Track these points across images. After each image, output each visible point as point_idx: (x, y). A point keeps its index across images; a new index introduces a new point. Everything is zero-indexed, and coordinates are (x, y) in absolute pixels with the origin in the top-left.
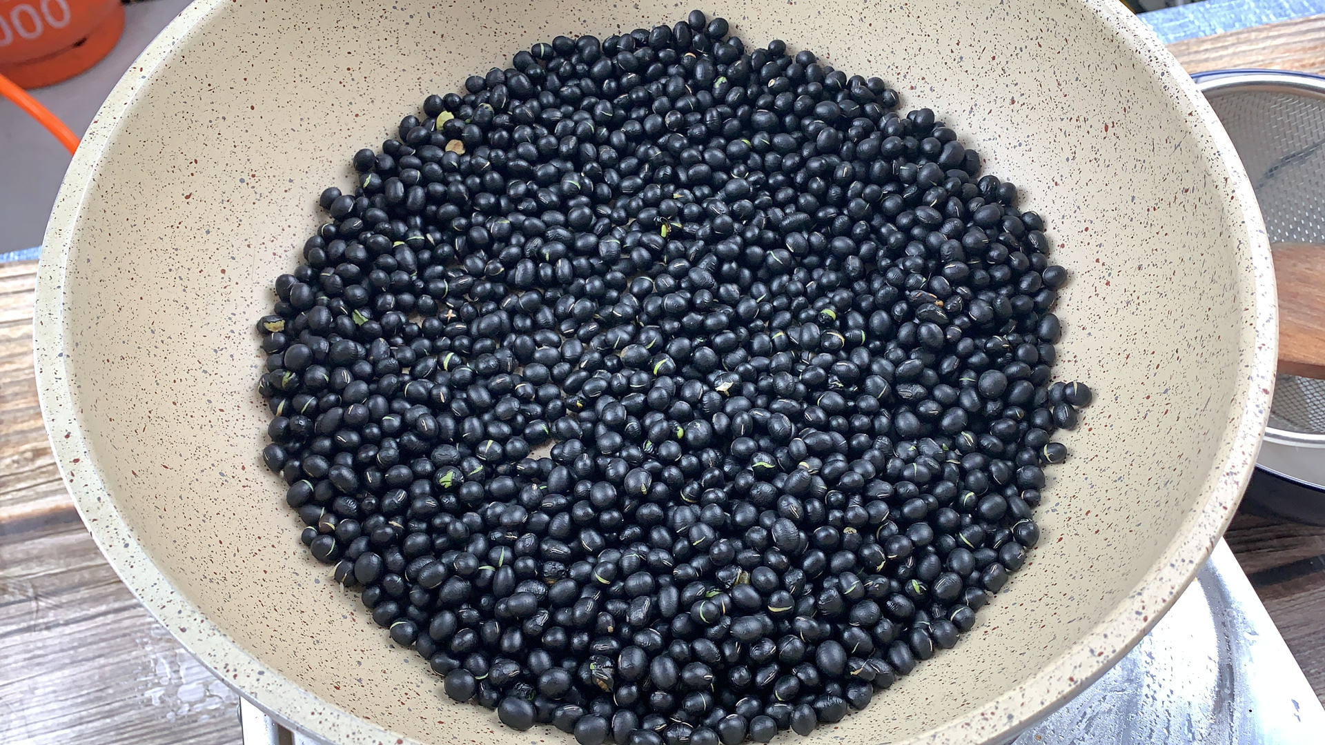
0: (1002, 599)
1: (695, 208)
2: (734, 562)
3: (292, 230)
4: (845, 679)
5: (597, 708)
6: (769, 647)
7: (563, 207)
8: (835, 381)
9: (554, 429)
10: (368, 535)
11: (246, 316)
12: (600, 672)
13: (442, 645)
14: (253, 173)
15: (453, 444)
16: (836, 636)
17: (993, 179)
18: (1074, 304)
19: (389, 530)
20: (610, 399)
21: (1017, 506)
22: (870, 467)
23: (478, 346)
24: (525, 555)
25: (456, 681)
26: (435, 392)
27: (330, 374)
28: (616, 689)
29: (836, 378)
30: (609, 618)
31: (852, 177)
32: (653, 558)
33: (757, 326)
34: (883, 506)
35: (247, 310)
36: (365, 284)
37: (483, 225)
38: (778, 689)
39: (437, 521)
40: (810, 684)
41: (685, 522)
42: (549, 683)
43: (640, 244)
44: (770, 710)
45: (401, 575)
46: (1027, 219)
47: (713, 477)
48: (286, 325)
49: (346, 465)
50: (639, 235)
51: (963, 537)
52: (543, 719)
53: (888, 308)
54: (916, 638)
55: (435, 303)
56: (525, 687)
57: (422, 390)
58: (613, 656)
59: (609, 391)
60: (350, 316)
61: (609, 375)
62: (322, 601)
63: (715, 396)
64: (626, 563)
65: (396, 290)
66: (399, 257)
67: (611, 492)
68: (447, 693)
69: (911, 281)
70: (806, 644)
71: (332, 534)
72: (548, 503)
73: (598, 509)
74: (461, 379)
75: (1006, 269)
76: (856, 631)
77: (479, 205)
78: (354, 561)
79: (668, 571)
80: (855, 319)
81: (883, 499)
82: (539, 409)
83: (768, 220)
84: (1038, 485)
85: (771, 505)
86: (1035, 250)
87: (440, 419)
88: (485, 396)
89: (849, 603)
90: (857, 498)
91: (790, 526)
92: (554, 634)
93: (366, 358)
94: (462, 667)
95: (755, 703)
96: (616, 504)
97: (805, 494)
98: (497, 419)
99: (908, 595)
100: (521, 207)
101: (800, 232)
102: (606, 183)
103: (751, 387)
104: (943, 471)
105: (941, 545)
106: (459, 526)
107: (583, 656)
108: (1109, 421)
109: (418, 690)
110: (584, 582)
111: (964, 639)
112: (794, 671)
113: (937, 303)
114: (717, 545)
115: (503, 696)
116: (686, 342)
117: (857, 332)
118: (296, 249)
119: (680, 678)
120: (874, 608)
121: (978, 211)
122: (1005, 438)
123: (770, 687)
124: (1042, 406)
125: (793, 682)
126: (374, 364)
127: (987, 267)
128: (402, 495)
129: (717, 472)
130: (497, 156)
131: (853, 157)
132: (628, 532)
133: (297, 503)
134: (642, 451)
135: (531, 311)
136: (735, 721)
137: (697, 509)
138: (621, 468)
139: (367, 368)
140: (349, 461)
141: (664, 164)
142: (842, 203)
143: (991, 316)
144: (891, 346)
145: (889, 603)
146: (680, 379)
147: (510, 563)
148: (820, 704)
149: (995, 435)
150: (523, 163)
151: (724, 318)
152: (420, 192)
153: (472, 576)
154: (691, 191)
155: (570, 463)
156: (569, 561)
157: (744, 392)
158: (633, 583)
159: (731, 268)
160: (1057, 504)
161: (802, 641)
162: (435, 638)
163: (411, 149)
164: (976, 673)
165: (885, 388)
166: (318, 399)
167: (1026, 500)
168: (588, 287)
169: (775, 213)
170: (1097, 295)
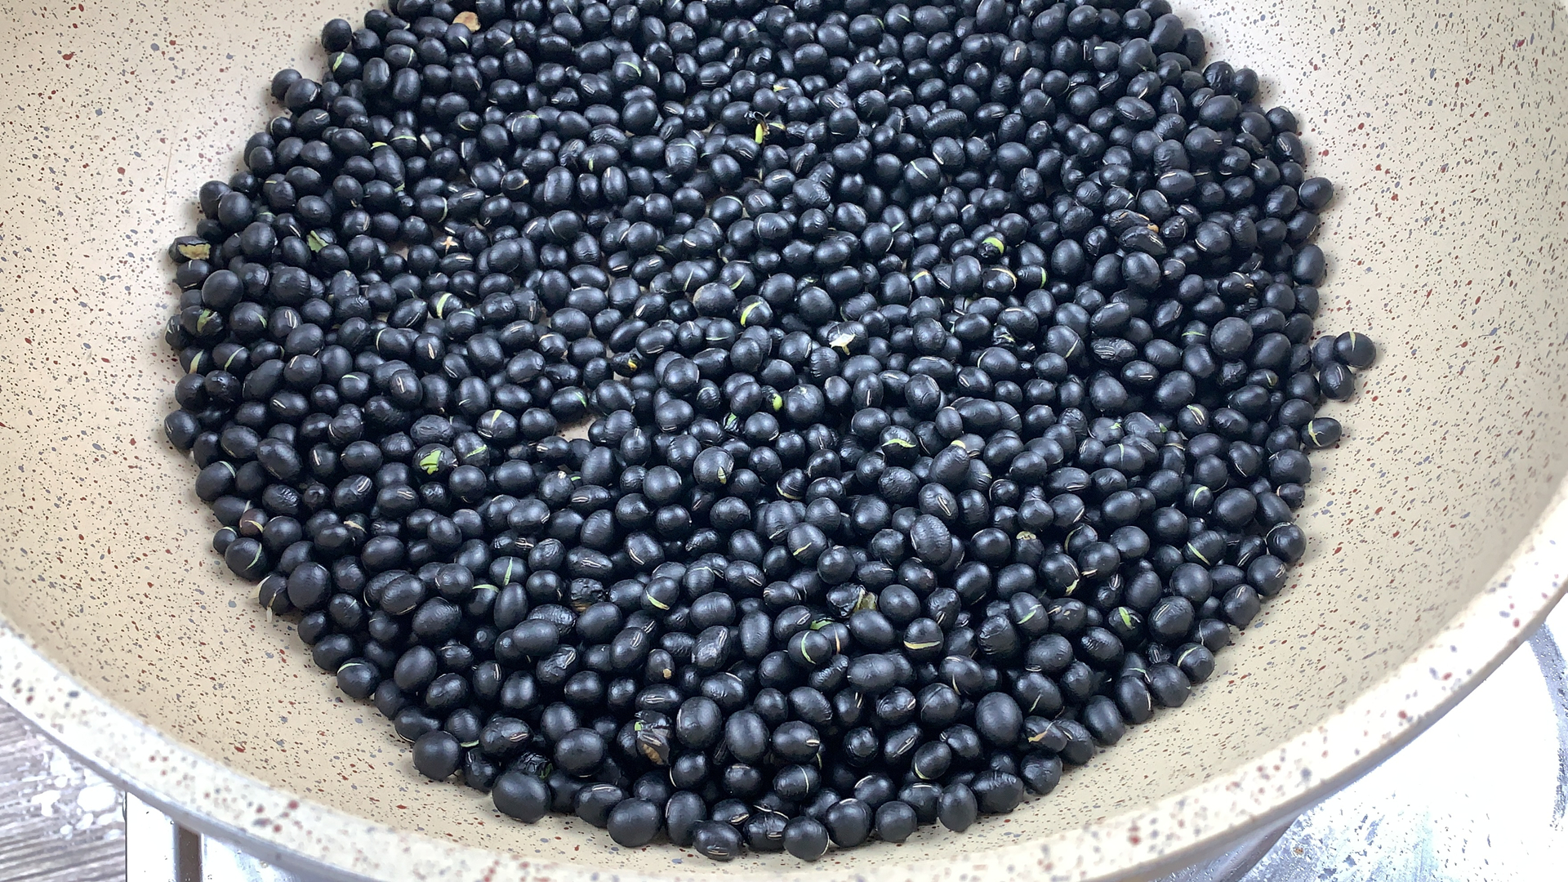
0: (1253, 636)
1: (804, 103)
2: (855, 580)
3: (230, 125)
4: (1020, 749)
5: (644, 790)
6: (905, 700)
7: (615, 99)
8: (1003, 334)
9: (594, 400)
10: (312, 539)
11: (154, 236)
12: (648, 735)
13: (414, 697)
14: (173, 38)
15: (446, 417)
16: (1006, 686)
17: (1224, 67)
18: (1344, 230)
19: (341, 531)
20: (677, 356)
21: (1271, 505)
22: (1055, 448)
23: (487, 284)
24: (543, 568)
25: (431, 748)
26: (420, 344)
27: (268, 317)
28: (673, 760)
29: (1004, 329)
30: (665, 656)
31: (1026, 63)
32: (733, 573)
33: (890, 263)
34: (1075, 502)
35: (155, 228)
36: (328, 197)
37: (502, 124)
38: (919, 761)
39: (415, 520)
40: (968, 755)
41: (781, 523)
42: (572, 751)
43: (725, 150)
44: (906, 794)
45: (358, 597)
46: (1275, 118)
47: (825, 462)
48: (212, 251)
49: (285, 441)
50: (724, 140)
51: (1193, 549)
52: (561, 807)
53: (1079, 236)
54: (1126, 691)
55: (429, 228)
56: (536, 758)
57: (402, 340)
58: (671, 711)
59: (675, 345)
60: (304, 240)
61: (676, 326)
62: (237, 632)
63: (830, 355)
64: (693, 581)
65: (374, 206)
66: (378, 163)
67: (673, 480)
68: (418, 767)
69: (1112, 199)
70: (962, 697)
71: (258, 537)
72: (580, 497)
73: (654, 504)
74: (460, 327)
75: (1248, 182)
76: (1037, 679)
77: (496, 96)
78: (286, 575)
79: (756, 592)
80: (1032, 253)
81: (1075, 492)
82: (573, 373)
83: (907, 121)
84: (1301, 476)
85: (911, 499)
86: (1287, 158)
87: (426, 380)
88: (494, 350)
89: (1026, 637)
90: (1036, 492)
91: (939, 529)
92: (582, 681)
93: (324, 297)
94: (441, 728)
95: (883, 784)
96: (680, 497)
97: (958, 483)
98: (511, 381)
99: (1113, 630)
100: (555, 100)
101: (954, 138)
102: (679, 73)
103: (882, 344)
104: (1161, 458)
105: (1160, 560)
106: (446, 526)
107: (626, 713)
108: (1403, 385)
109: (372, 761)
110: (629, 609)
111: (1198, 693)
112: (943, 736)
113: (1149, 226)
114: (829, 553)
115: (500, 771)
116: (788, 280)
117: (1035, 269)
118: (234, 152)
119: (770, 745)
120: (1063, 645)
121: (1206, 104)
122: (1252, 413)
123: (907, 759)
124: (1303, 369)
125: (942, 751)
126: (334, 305)
127: (1221, 180)
128: (364, 483)
129: (830, 456)
130: (524, 30)
131: (1028, 36)
132: (697, 539)
133: (210, 495)
134: (722, 428)
135: (565, 239)
136: (853, 809)
137: (800, 507)
138: (690, 449)
139: (324, 310)
140: (290, 436)
141: (759, 46)
142: (1012, 99)
143: (1227, 245)
144: (1083, 289)
145: (1085, 641)
146: (779, 332)
147: (522, 580)
148: (983, 785)
149: (1236, 408)
150: (561, 41)
151: (843, 248)
152: (412, 77)
153: (462, 598)
154: (799, 82)
155: (615, 444)
156: (609, 579)
157: (872, 350)
158: (702, 608)
159: (854, 183)
160: (1330, 504)
161: (955, 692)
162: (404, 687)
163: (403, 22)
164: (1222, 737)
165: (1075, 343)
166: (250, 349)
167: (1284, 498)
168: (649, 208)
169: (916, 113)
170: (1379, 215)
